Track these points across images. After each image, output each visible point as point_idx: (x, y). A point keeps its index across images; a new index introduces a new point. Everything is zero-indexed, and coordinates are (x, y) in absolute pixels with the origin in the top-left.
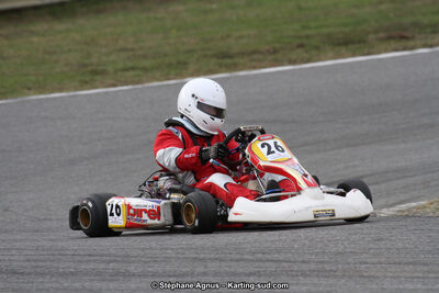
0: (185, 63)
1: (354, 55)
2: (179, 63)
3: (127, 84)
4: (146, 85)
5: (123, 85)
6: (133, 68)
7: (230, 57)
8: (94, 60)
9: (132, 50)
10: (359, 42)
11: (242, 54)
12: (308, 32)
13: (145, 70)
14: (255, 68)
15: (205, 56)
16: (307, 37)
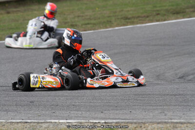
0: (110, 22)
1: (184, 18)
2: (108, 21)
3: (91, 30)
4: (99, 30)
5: (89, 30)
6: (88, 24)
7: (129, 19)
8: (69, 20)
9: (83, 16)
10: (183, 12)
11: (134, 17)
12: (158, 9)
13: (94, 24)
14: (143, 23)
15: (118, 19)
16: (158, 11)
